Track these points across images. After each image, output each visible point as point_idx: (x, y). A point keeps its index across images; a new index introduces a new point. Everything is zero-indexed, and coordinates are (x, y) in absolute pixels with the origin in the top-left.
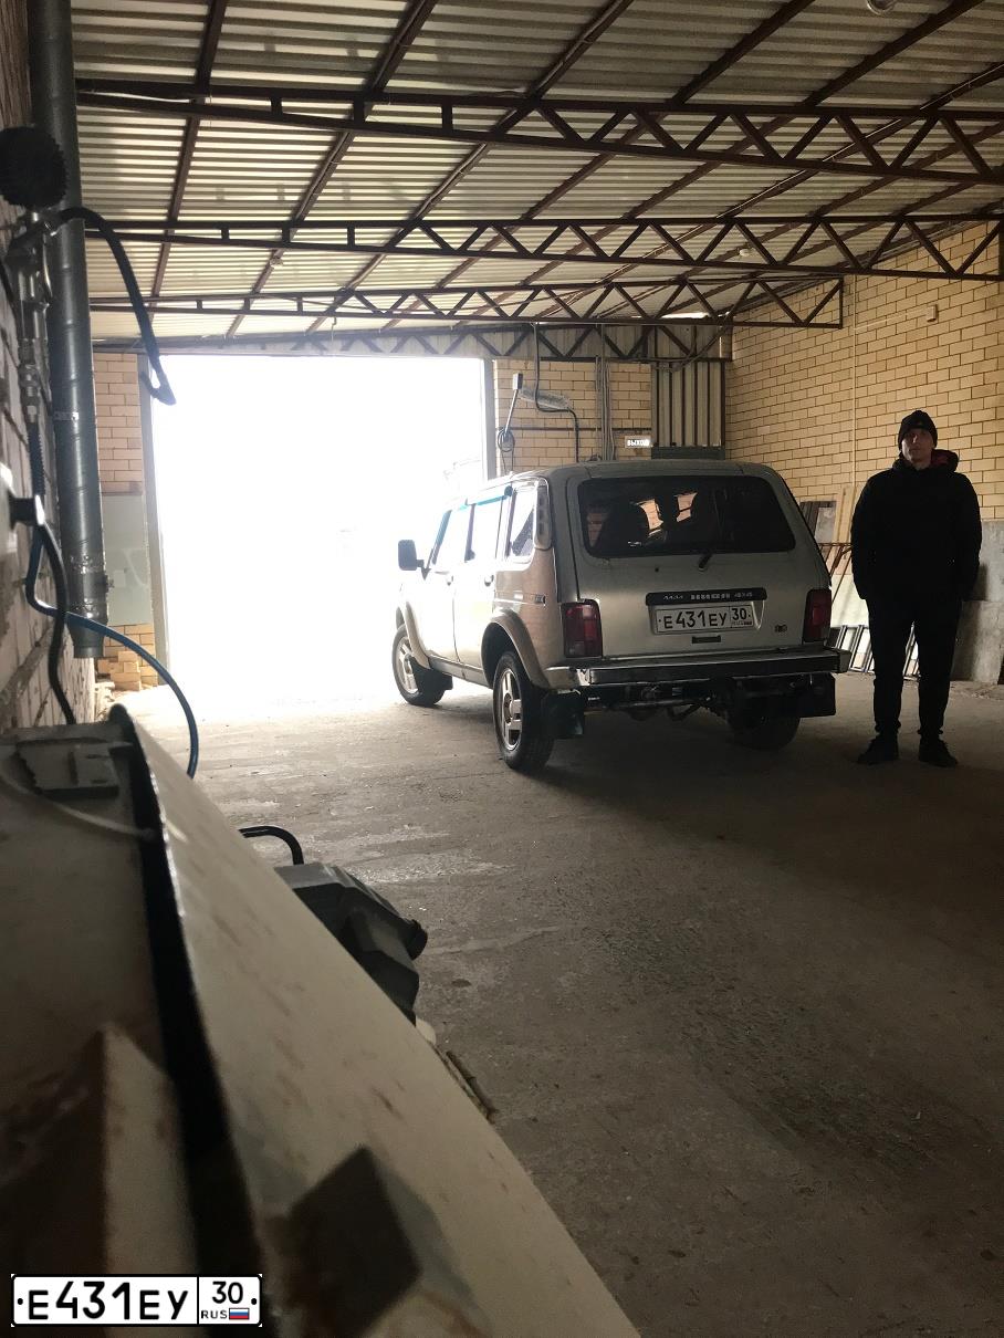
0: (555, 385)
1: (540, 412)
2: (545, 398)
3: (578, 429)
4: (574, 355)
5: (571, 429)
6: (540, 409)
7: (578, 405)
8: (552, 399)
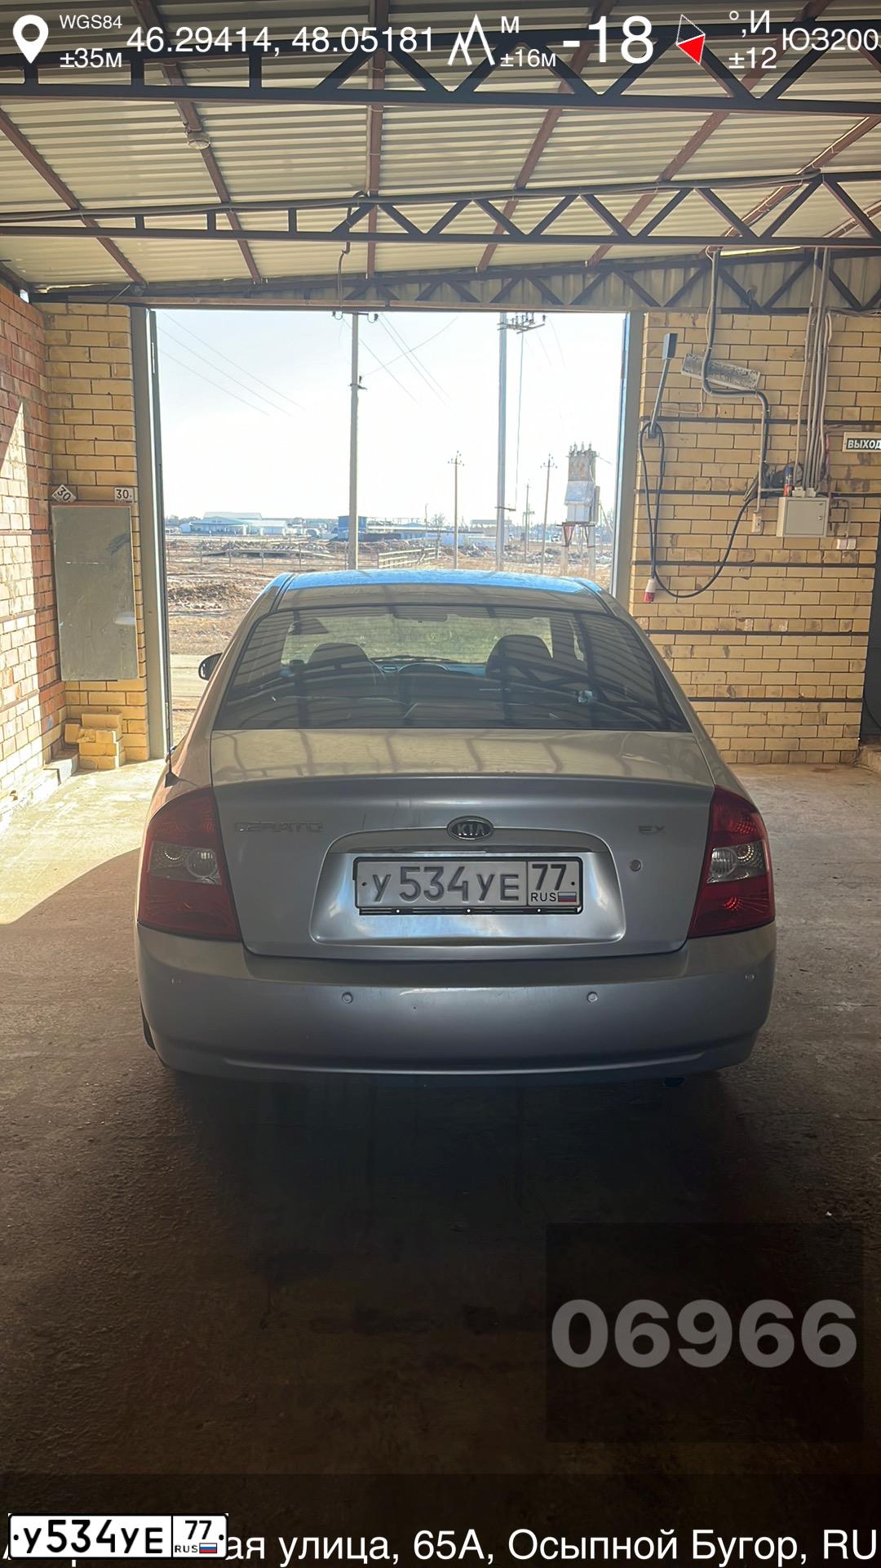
0: (737, 352)
1: (710, 394)
2: (721, 372)
3: (769, 421)
4: (776, 306)
5: (759, 421)
6: (709, 389)
7: (772, 382)
8: (730, 375)
